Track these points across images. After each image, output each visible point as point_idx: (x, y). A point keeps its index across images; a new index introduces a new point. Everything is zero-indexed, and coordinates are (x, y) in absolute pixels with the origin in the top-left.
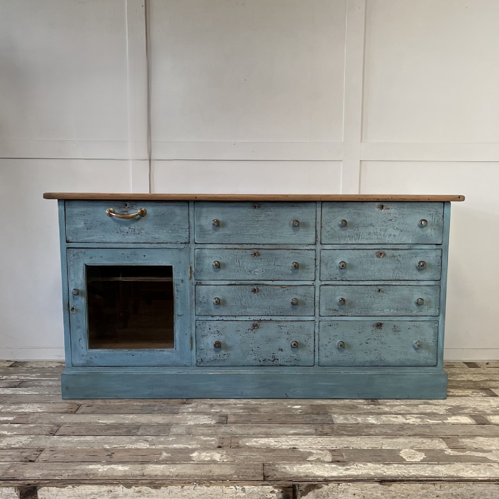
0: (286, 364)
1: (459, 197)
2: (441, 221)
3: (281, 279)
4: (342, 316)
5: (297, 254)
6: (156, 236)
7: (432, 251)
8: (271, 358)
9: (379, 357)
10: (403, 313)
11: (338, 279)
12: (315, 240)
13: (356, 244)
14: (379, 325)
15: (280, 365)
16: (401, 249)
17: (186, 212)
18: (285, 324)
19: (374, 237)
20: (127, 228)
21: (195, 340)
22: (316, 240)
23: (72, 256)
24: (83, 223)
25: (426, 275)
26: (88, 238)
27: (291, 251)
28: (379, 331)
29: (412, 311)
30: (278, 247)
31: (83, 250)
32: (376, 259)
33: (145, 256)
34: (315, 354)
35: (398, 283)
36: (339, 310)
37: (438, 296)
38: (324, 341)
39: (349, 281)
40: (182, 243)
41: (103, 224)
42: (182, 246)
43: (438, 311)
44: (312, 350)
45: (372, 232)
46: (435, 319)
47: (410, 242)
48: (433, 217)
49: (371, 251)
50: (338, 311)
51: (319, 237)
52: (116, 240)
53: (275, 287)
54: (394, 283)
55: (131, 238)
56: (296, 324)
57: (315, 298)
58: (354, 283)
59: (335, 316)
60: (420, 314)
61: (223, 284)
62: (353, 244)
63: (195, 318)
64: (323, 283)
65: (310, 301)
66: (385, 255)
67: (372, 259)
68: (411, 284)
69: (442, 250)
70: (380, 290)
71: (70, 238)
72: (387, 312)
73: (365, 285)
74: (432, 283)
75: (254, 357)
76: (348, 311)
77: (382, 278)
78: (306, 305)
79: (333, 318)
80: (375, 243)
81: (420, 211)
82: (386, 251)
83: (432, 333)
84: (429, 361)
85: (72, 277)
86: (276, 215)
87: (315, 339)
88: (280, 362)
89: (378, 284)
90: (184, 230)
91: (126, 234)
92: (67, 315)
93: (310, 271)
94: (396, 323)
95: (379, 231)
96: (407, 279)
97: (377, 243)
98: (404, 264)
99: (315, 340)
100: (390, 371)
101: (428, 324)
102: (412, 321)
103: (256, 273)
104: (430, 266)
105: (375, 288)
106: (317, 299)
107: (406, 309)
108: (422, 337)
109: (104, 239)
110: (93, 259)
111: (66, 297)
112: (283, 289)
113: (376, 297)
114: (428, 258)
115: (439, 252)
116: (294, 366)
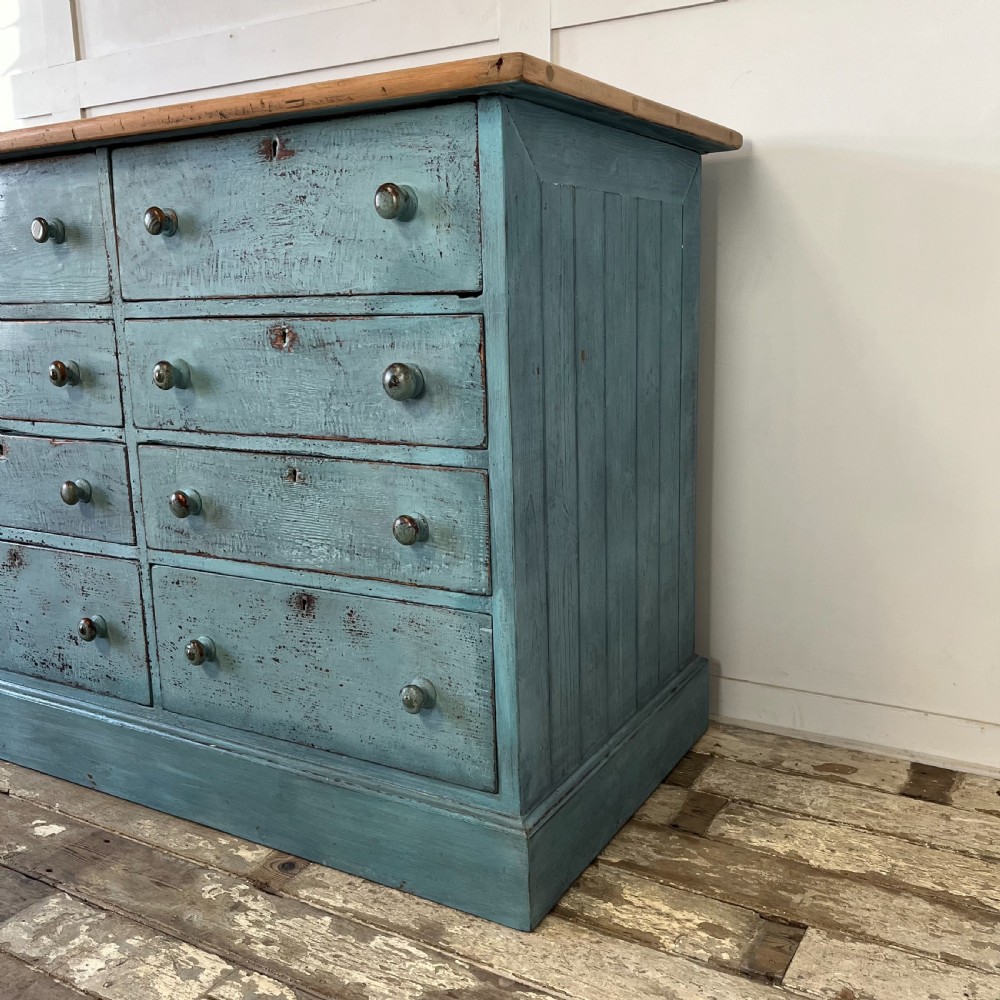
0: (88, 684)
1: (500, 62)
2: (469, 189)
3: (49, 418)
4: (200, 554)
5: (72, 337)
7: (449, 321)
8: (55, 660)
9: (313, 715)
10: (370, 566)
11: (177, 425)
12: (106, 288)
13: (210, 298)
14: (305, 603)
15: (79, 686)
16: (344, 317)
18: (75, 560)
19: (257, 268)
22: (111, 287)
25: (434, 423)
27: (58, 326)
28: (305, 621)
29: (397, 564)
32: (272, 354)
34: (149, 667)
35: (346, 450)
36: (193, 534)
37: (482, 514)
38: (167, 632)
39: (206, 432)
43: (484, 576)
44: (143, 654)
45: (251, 250)
46: (478, 603)
47: (370, 284)
48: (443, 174)
49: (253, 322)
50: (187, 535)
51: (115, 275)
53: (40, 443)
54: (333, 449)
56: (99, 565)
57: (129, 486)
58: (222, 442)
59: (185, 553)
60: (423, 577)
62: (203, 299)
64: (145, 436)
65: (119, 496)
66: (294, 338)
67: (257, 354)
68: (386, 458)
69: (483, 321)
70: (295, 472)
72: (320, 557)
73: (250, 451)
74: (457, 457)
75: (23, 650)
76: (214, 539)
77: (296, 430)
78: (111, 508)
79: (182, 559)
80: (263, 294)
81: (396, 151)
82: (298, 322)
83: (472, 659)
84: (469, 769)
87: (144, 620)
88: (77, 676)
89: (287, 449)
93: (108, 393)
94: (353, 601)
95: (269, 247)
96: (371, 435)
97: (269, 291)
98: (356, 375)
99: (145, 624)
100: (349, 771)
101: (457, 620)
102: (404, 602)
104: (444, 384)
105: (279, 463)
106: (135, 490)
107: (378, 552)
108: (440, 671)
112: (56, 450)
113: (286, 497)
114: (434, 353)
115: (471, 327)
116: (107, 694)
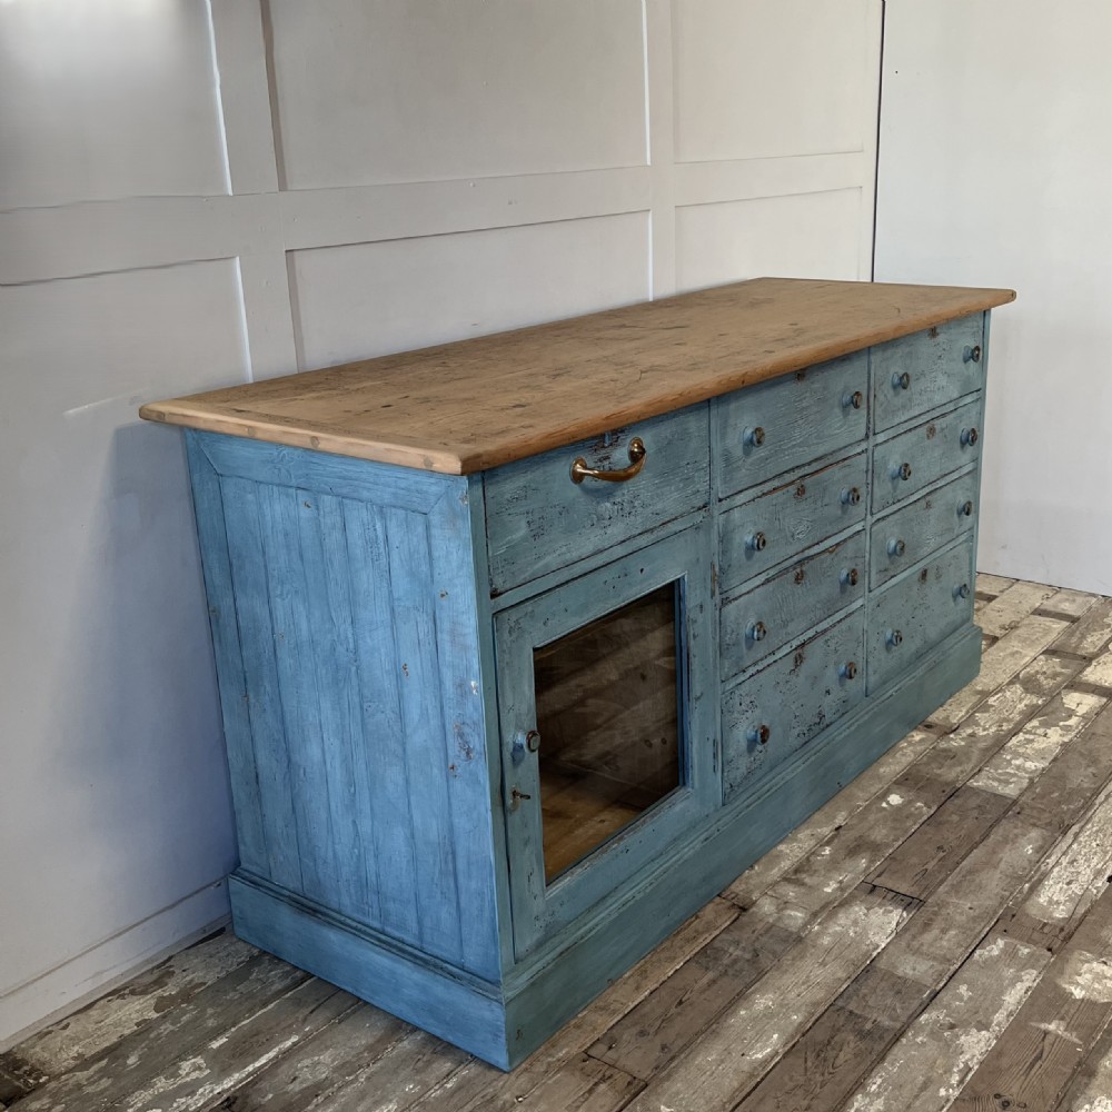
0: (833, 718)
2: (981, 344)
3: (829, 534)
4: (892, 577)
5: (848, 470)
6: (659, 506)
7: (974, 404)
8: (816, 719)
9: (924, 636)
10: (946, 538)
11: (890, 502)
12: (867, 429)
14: (924, 576)
15: (828, 726)
16: (948, 413)
17: (704, 424)
18: (832, 633)
19: (924, 397)
20: (608, 505)
21: (720, 746)
23: (506, 635)
24: (523, 524)
26: (536, 567)
27: (841, 464)
28: (924, 586)
29: (953, 531)
30: (828, 462)
31: (529, 607)
32: (927, 442)
33: (642, 570)
34: (863, 675)
36: (890, 568)
37: (975, 488)
38: (872, 642)
39: (899, 501)
40: (699, 509)
41: (565, 510)
42: (699, 517)
44: (861, 669)
45: (924, 388)
46: (971, 532)
47: (955, 395)
49: (922, 428)
50: (888, 570)
51: (872, 420)
52: (589, 548)
53: (822, 557)
54: (940, 483)
55: (617, 531)
56: (844, 625)
57: (865, 556)
58: (905, 502)
59: (886, 582)
60: (960, 530)
61: (758, 583)
62: (906, 421)
63: (720, 688)
64: (875, 518)
65: (861, 567)
66: (934, 430)
67: (923, 445)
68: (954, 478)
69: (981, 401)
70: (927, 504)
71: (499, 583)
72: (933, 544)
73: (914, 501)
74: (971, 467)
75: (797, 732)
76: (898, 564)
77: (931, 480)
79: (883, 588)
80: (925, 410)
82: (936, 422)
83: (968, 560)
84: (965, 615)
85: (509, 699)
86: (825, 388)
87: (863, 644)
88: (827, 719)
89: (926, 492)
90: (702, 473)
91: (607, 522)
92: (501, 820)
93: (861, 500)
94: (938, 563)
95: (929, 385)
97: (927, 409)
98: (950, 441)
99: (864, 647)
101: (965, 545)
102: (953, 549)
103: (800, 536)
105: (924, 501)
106: (867, 557)
108: (960, 574)
109: (568, 556)
110: (549, 623)
111: (497, 767)
112: (831, 556)
113: (924, 519)
115: (978, 405)
116: (842, 716)
